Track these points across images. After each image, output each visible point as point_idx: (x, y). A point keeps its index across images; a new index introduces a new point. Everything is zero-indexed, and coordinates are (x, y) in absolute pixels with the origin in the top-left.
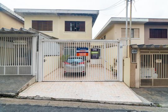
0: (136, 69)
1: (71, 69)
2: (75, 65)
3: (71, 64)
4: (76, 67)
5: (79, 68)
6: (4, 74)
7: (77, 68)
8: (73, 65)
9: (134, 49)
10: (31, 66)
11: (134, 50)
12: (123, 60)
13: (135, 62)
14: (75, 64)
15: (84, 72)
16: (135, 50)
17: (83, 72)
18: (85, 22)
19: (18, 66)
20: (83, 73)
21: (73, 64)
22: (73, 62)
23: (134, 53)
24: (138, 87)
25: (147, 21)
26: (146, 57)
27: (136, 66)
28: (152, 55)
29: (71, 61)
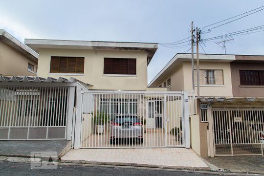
0: (207, 130)
1: (120, 133)
2: (128, 127)
3: (123, 125)
4: (130, 129)
5: (134, 131)
6: (28, 138)
7: (131, 131)
8: (126, 127)
9: (204, 103)
10: (66, 126)
11: (203, 105)
12: (190, 118)
13: (206, 121)
14: (128, 125)
15: (141, 138)
16: (205, 105)
17: (139, 137)
18: (136, 59)
19: (48, 126)
20: (139, 139)
21: (125, 125)
22: (126, 122)
23: (203, 108)
24: (212, 156)
25: (234, 58)
26: (218, 114)
27: (208, 126)
28: (228, 112)
29: (123, 120)
